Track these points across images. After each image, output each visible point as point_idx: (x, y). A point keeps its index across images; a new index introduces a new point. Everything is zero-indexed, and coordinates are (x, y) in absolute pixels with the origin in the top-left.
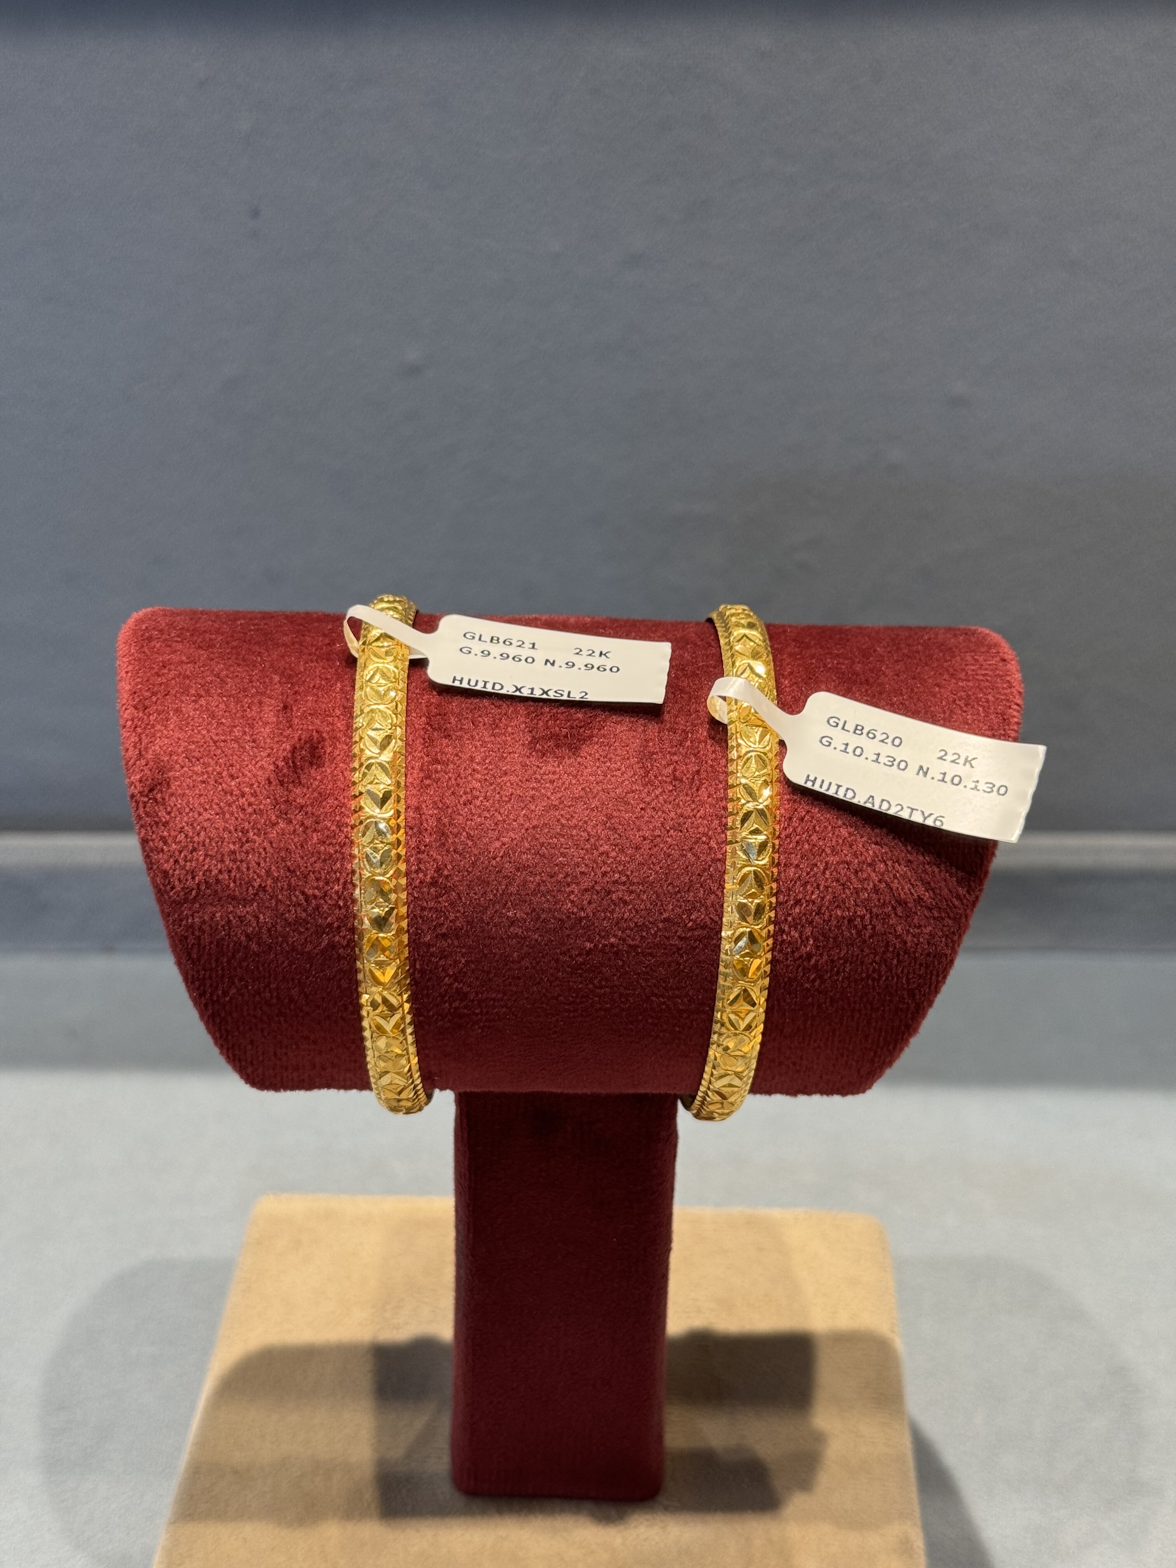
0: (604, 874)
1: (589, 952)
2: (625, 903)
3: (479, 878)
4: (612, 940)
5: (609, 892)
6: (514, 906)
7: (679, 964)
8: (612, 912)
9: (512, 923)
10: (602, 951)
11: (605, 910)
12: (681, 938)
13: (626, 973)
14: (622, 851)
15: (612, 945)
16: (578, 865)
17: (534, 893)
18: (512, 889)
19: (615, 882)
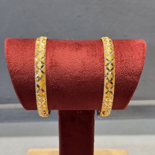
0: (82, 69)
1: (79, 82)
2: (85, 74)
3: (62, 70)
4: (83, 80)
5: (82, 72)
6: (67, 75)
7: (94, 84)
8: (83, 75)
9: (67, 78)
10: (82, 82)
11: (82, 75)
12: (94, 80)
13: (86, 86)
14: (84, 66)
15: (83, 81)
16: (77, 68)
17: (70, 72)
18: (67, 72)
19: (84, 71)
